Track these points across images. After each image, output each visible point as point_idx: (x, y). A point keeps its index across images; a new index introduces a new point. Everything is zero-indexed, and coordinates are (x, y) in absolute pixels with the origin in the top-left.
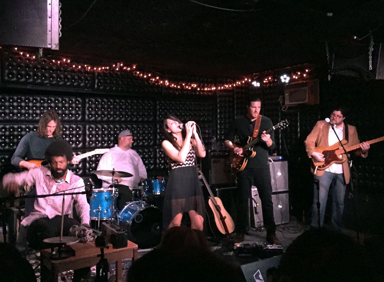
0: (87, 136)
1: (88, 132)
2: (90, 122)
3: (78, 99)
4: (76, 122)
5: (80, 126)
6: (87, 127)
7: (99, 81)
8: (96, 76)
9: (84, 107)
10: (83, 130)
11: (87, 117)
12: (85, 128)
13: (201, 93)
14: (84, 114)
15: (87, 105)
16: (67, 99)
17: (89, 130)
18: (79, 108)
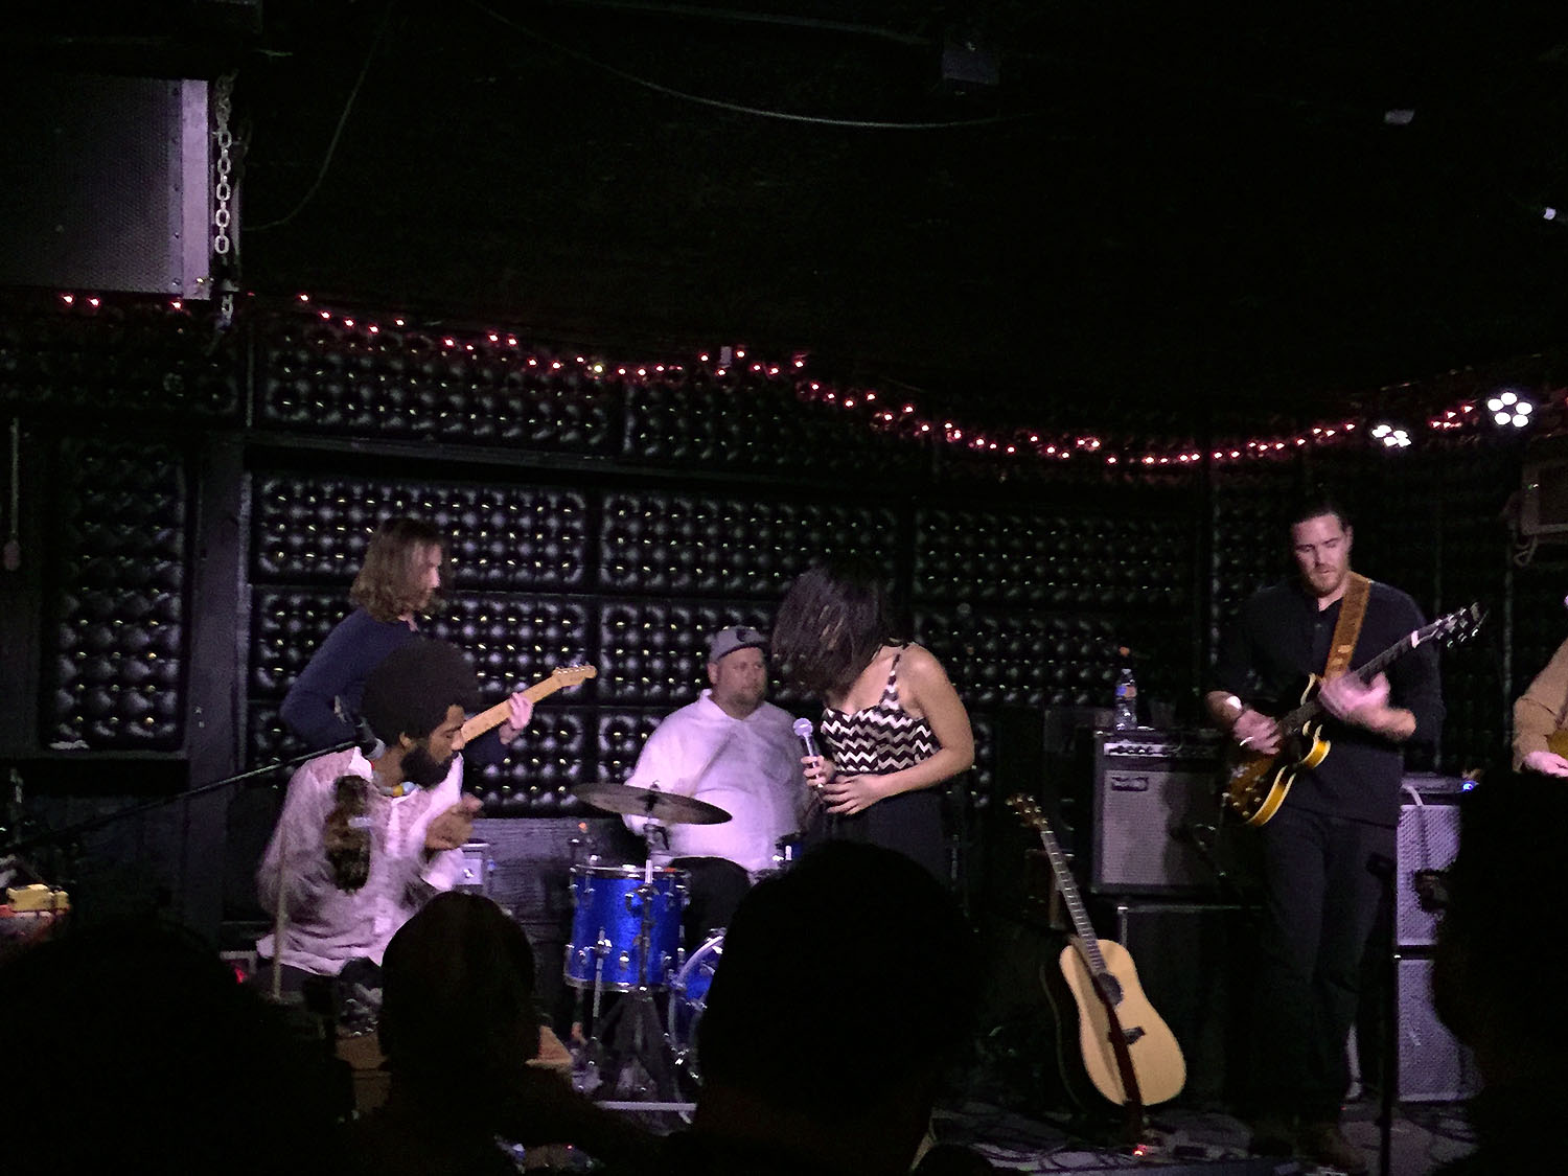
0: (603, 651)
1: (607, 637)
2: (615, 594)
3: (569, 495)
4: (560, 590)
5: (577, 608)
6: (606, 612)
7: (642, 420)
8: (629, 403)
9: (593, 528)
10: (587, 624)
11: (604, 574)
12: (594, 617)
13: (1128, 477)
14: (592, 559)
15: (608, 524)
17: (611, 624)
18: (573, 533)
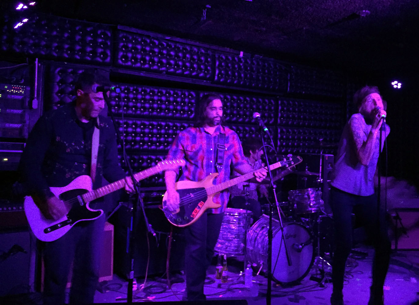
16: (180, 93)
